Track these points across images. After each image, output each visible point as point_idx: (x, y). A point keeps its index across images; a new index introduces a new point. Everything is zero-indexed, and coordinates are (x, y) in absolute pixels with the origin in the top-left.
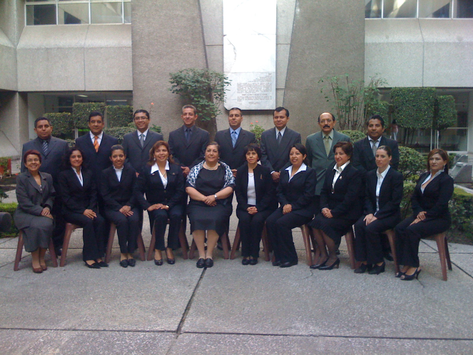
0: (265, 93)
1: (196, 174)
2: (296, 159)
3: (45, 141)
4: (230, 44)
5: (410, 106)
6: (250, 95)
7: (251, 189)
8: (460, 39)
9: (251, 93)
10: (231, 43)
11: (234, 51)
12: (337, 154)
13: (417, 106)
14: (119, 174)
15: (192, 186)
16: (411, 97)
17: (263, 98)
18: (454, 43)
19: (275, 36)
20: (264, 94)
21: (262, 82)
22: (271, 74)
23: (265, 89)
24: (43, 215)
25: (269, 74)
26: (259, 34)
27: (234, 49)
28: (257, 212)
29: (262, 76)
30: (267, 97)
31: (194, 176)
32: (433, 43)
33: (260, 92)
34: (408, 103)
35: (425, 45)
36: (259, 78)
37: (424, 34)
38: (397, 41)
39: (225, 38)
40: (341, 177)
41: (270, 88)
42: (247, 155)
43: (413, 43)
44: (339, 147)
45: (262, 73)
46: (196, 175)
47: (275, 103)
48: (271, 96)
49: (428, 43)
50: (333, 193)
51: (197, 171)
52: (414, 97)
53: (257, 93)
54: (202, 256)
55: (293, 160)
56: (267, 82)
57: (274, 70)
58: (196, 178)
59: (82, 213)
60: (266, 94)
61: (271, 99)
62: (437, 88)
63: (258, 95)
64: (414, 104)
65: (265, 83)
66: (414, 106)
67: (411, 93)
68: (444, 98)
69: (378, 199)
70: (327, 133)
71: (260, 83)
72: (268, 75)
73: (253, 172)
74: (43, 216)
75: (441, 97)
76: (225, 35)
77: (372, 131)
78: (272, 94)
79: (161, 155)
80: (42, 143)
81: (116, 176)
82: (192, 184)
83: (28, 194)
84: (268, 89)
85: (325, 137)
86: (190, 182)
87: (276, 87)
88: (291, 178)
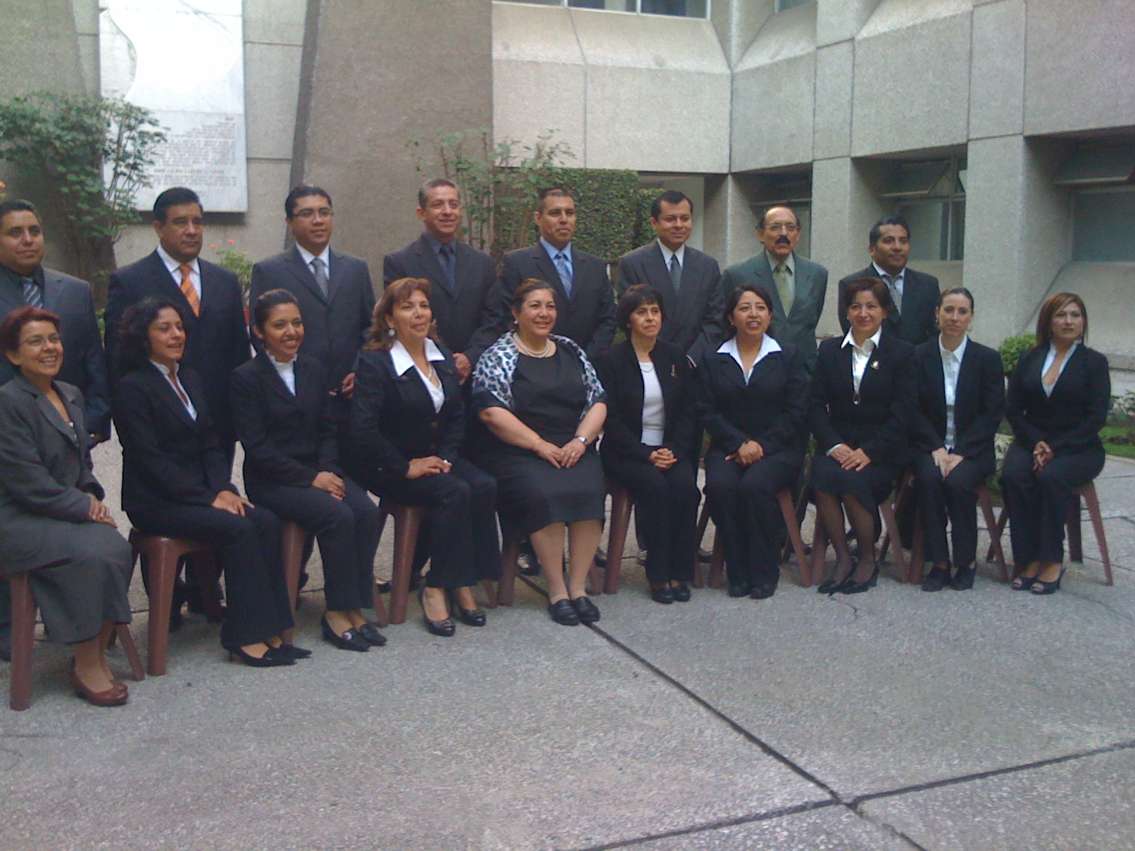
0: (219, 168)
1: (510, 369)
2: (758, 320)
3: (30, 280)
4: (118, 33)
5: (587, 211)
6: (177, 171)
7: (652, 404)
8: (660, 62)
9: (181, 168)
10: (119, 32)
11: (129, 53)
12: (860, 306)
13: (603, 212)
14: (288, 377)
15: (502, 405)
16: (589, 189)
17: (213, 181)
18: (649, 70)
19: (240, 21)
20: (215, 172)
21: (209, 139)
22: (232, 119)
23: (218, 157)
24: (94, 517)
25: (227, 119)
26: (197, 12)
27: (130, 46)
28: (675, 460)
29: (208, 123)
30: (222, 178)
31: (506, 376)
32: (606, 67)
33: (203, 166)
34: (584, 204)
35: (589, 72)
36: (201, 128)
37: (584, 45)
38: (528, 59)
39: (102, 15)
40: (876, 364)
41: (230, 156)
42: (635, 316)
43: (564, 64)
44: (864, 289)
45: (208, 115)
46: (510, 373)
47: (245, 195)
48: (233, 178)
49: (595, 68)
50: (856, 403)
51: (511, 361)
52: (595, 190)
53: (196, 167)
54: (560, 595)
55: (748, 324)
56: (222, 140)
57: (240, 108)
58: (511, 381)
59: (209, 505)
60: (222, 172)
61: (235, 185)
62: (641, 173)
63: (199, 171)
64: (597, 207)
65: (218, 141)
66: (597, 210)
67: (590, 182)
68: (650, 194)
69: (950, 415)
70: (781, 258)
71: (203, 140)
72: (223, 121)
73: (648, 359)
74: (93, 521)
75: (645, 191)
76: (103, 10)
77: (892, 252)
78: (238, 170)
79: (418, 317)
80: (21, 285)
81: (282, 383)
82: (501, 399)
83: (42, 453)
84: (225, 156)
85: (777, 270)
86: (495, 393)
87: (247, 152)
88: (748, 373)
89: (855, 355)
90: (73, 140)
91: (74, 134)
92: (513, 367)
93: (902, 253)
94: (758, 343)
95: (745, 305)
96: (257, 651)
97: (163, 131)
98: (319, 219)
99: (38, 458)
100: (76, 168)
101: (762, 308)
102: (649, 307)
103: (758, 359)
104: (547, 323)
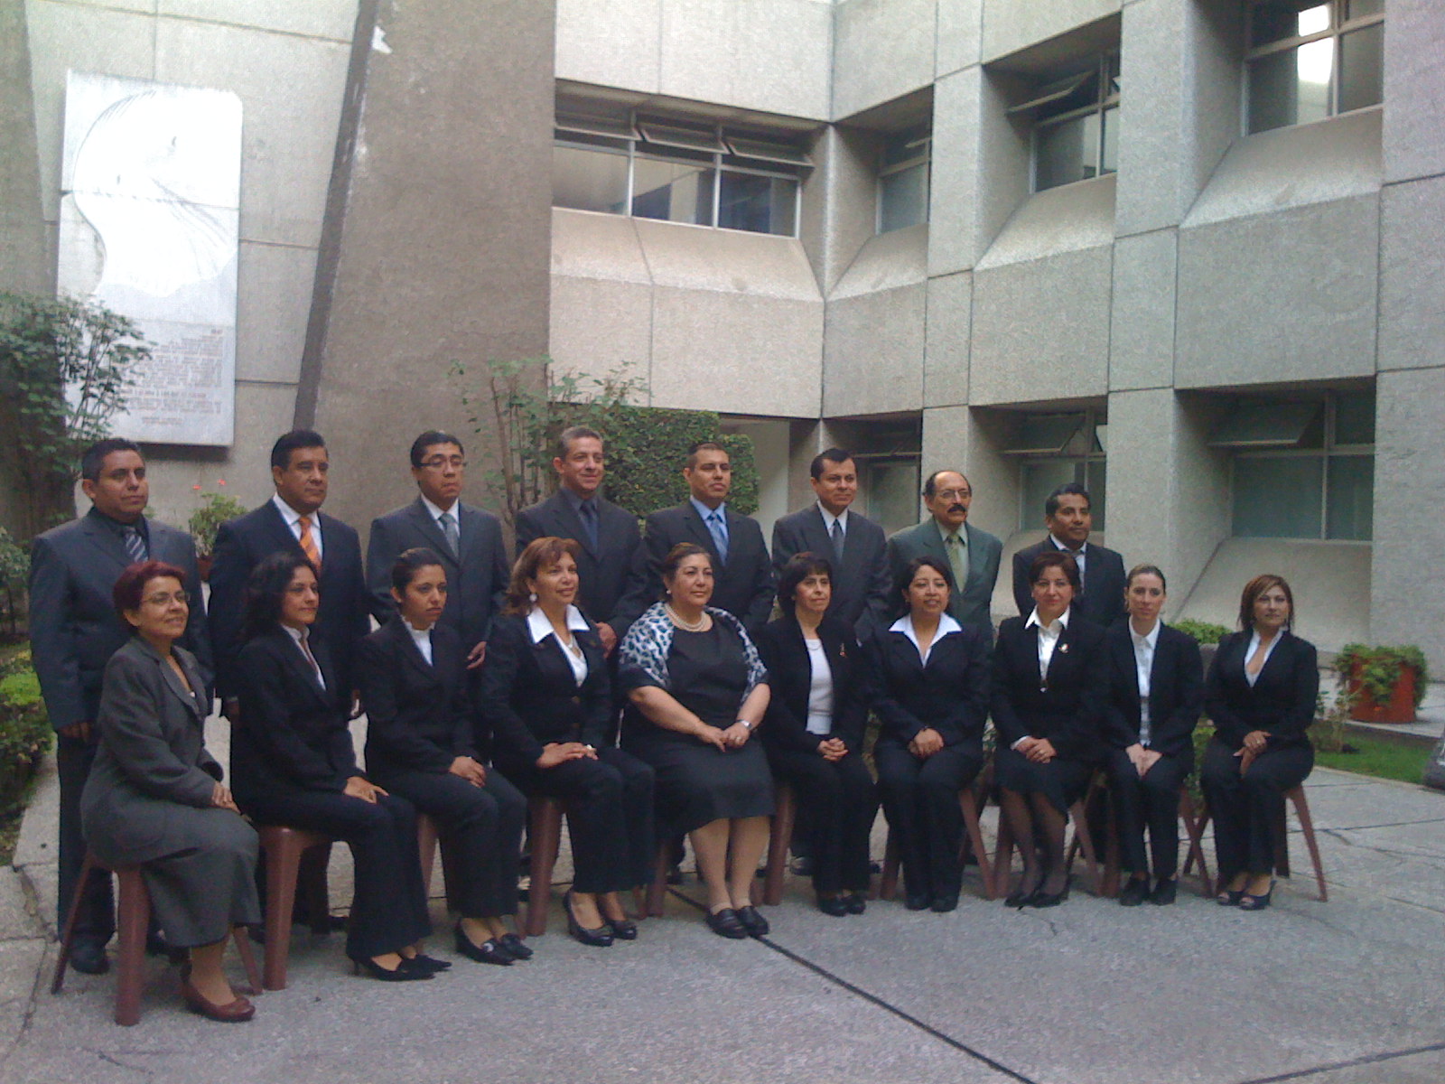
0: (199, 390)
1: (665, 643)
2: (937, 598)
3: (133, 529)
4: (83, 222)
5: (658, 458)
6: (148, 393)
7: (819, 686)
8: (741, 286)
9: (152, 389)
10: (85, 221)
11: (96, 247)
12: (1047, 583)
13: (676, 460)
15: (657, 684)
16: (662, 434)
17: (192, 406)
18: (727, 294)
19: (236, 215)
20: (194, 396)
21: (190, 356)
22: (219, 332)
23: (199, 377)
24: (217, 802)
25: (214, 332)
26: (183, 202)
27: (97, 238)
28: (846, 751)
29: (190, 336)
30: (203, 405)
31: (661, 652)
32: (677, 288)
33: (180, 387)
34: (654, 451)
35: (656, 293)
36: (179, 341)
37: (651, 262)
38: (585, 275)
39: (64, 200)
40: (1064, 648)
41: (215, 376)
42: (803, 587)
43: (627, 283)
44: (1052, 564)
45: (189, 326)
46: (665, 649)
47: (231, 425)
48: (216, 403)
49: (664, 289)
50: (1043, 690)
51: (666, 635)
52: (668, 435)
53: (172, 389)
54: (722, 904)
55: (925, 602)
56: (206, 357)
57: (231, 321)
58: (667, 657)
59: (340, 791)
60: (204, 396)
61: (219, 412)
62: (721, 414)
63: (173, 394)
64: (669, 454)
65: (200, 358)
66: (669, 458)
67: (662, 424)
68: (732, 440)
69: (1144, 707)
70: (953, 527)
71: (181, 357)
72: (208, 333)
73: (815, 635)
74: (217, 807)
75: (726, 438)
76: (65, 193)
77: (1071, 525)
78: (224, 395)
79: (566, 583)
80: (123, 535)
82: (656, 678)
84: (208, 376)
85: (949, 540)
86: (649, 671)
87: (236, 375)
88: (925, 654)
89: (1041, 636)
90: (39, 353)
91: (40, 345)
92: (669, 642)
93: (1083, 526)
94: (936, 623)
95: (923, 582)
96: (389, 962)
97: (148, 346)
98: (451, 470)
99: (160, 731)
100: (40, 386)
101: (939, 585)
102: (818, 577)
103: (936, 640)
104: (705, 593)
